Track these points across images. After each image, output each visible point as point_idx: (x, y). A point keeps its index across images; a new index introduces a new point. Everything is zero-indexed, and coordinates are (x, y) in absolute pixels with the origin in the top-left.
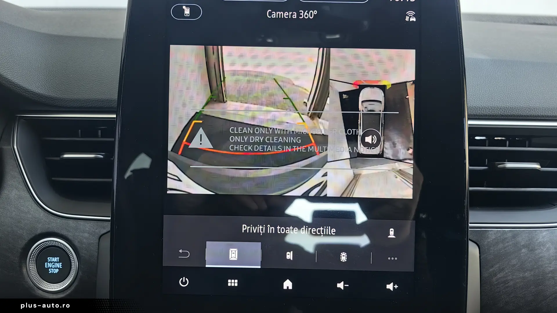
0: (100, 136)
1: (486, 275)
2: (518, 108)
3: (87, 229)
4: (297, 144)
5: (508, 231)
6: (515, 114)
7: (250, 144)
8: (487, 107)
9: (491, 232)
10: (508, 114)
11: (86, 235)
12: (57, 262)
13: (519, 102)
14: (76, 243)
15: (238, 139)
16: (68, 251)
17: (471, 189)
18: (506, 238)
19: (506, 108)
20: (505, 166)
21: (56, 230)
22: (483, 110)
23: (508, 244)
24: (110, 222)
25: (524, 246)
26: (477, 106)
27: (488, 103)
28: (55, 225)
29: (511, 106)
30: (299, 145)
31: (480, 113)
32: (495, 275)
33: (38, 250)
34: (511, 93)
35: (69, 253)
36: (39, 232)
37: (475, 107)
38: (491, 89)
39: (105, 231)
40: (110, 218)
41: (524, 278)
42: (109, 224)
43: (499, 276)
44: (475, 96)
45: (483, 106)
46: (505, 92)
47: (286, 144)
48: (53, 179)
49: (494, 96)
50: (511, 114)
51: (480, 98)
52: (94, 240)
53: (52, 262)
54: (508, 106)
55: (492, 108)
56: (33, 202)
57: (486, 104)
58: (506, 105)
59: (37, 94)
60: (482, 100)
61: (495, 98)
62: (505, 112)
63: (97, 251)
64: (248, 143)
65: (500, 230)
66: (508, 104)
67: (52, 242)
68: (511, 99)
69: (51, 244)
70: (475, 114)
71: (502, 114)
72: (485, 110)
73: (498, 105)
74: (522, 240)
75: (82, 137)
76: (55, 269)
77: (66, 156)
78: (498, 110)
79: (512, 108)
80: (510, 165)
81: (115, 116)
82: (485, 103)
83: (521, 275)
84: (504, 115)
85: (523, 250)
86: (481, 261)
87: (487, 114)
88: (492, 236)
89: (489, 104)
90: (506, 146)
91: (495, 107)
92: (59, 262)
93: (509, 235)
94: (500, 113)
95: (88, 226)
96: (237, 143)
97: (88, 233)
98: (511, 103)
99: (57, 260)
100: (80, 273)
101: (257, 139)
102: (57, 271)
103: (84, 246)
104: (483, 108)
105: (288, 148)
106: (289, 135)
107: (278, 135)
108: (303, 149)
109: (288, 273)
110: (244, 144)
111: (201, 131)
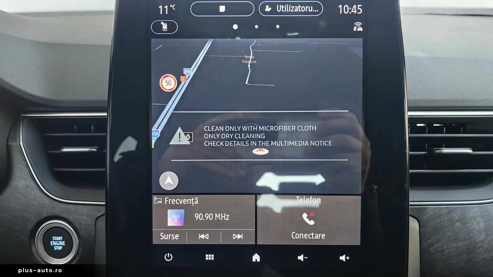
0: (93, 131)
1: (424, 245)
2: (453, 100)
3: (85, 213)
4: (261, 139)
5: (444, 207)
6: (450, 105)
8: (426, 100)
9: (429, 209)
10: (444, 106)
11: (85, 218)
12: (61, 241)
13: (454, 95)
14: (77, 225)
15: (212, 136)
16: (70, 231)
17: (411, 171)
18: (442, 214)
19: (443, 100)
20: (442, 151)
21: (59, 214)
22: (423, 103)
23: (444, 219)
24: (105, 207)
25: (457, 221)
26: (418, 100)
27: (427, 96)
28: (58, 209)
29: (447, 99)
30: (263, 140)
31: (420, 105)
32: (433, 245)
33: (44, 231)
34: (447, 87)
35: (70, 233)
36: (44, 216)
37: (416, 100)
38: (429, 84)
39: (100, 214)
40: (104, 203)
41: (457, 247)
42: (104, 208)
43: (436, 246)
44: (415, 91)
45: (422, 99)
46: (442, 86)
47: (252, 139)
48: (55, 169)
49: (432, 90)
50: (447, 106)
51: (420, 92)
52: (91, 222)
53: (56, 241)
54: (444, 98)
55: (430, 101)
56: (38, 190)
57: (425, 98)
58: (442, 97)
59: (38, 97)
60: (422, 94)
61: (433, 92)
62: (442, 104)
63: (94, 231)
64: (220, 139)
65: (437, 207)
66: (445, 96)
67: (56, 224)
68: (447, 93)
69: (55, 225)
70: (416, 106)
71: (439, 106)
72: (424, 103)
73: (436, 98)
74: (456, 215)
75: (78, 132)
76: (59, 246)
77: (65, 150)
78: (435, 102)
79: (448, 100)
80: (446, 151)
81: (106, 114)
82: (424, 96)
83: (455, 245)
84: (441, 106)
85: (457, 224)
86: (421, 234)
87: (426, 106)
88: (430, 212)
89: (428, 98)
90: (443, 133)
91: (433, 100)
92: (63, 240)
93: (445, 211)
94: (437, 105)
95: (86, 210)
96: (211, 140)
97: (87, 216)
98: (447, 96)
99: (61, 239)
100: (81, 249)
101: (227, 136)
102: (61, 248)
103: (83, 227)
104: (422, 101)
105: (254, 143)
106: (255, 132)
107: (246, 132)
108: (266, 143)
109: (256, 248)
110: (216, 140)
111: (180, 130)
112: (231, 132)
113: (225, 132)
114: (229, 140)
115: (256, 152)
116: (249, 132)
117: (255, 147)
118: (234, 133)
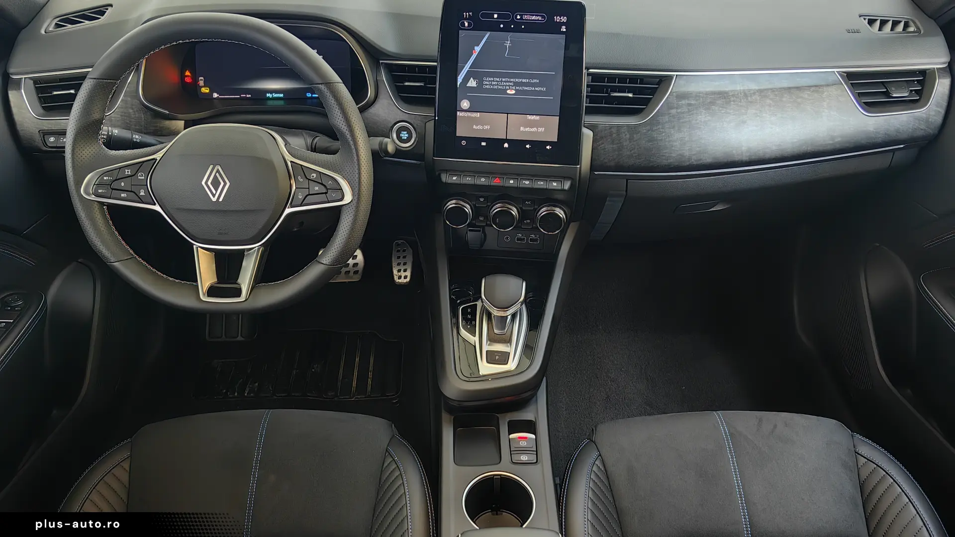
1: (595, 145)
4: (511, 86)
7: (492, 85)
11: (419, 122)
14: (415, 126)
15: (488, 83)
16: (411, 129)
21: (405, 119)
25: (615, 133)
28: (405, 117)
30: (512, 86)
33: (397, 128)
36: (398, 120)
39: (427, 120)
47: (507, 85)
48: (402, 95)
52: (423, 124)
53: (403, 134)
56: (396, 107)
63: (424, 130)
64: (491, 85)
69: (403, 125)
77: (406, 84)
80: (617, 94)
85: (614, 135)
88: (600, 127)
90: (624, 84)
92: (407, 134)
93: (609, 127)
95: (419, 118)
96: (487, 85)
97: (421, 121)
100: (417, 139)
101: (494, 83)
102: (406, 138)
103: (418, 126)
105: (507, 87)
106: (508, 82)
107: (504, 82)
108: (514, 88)
109: (506, 140)
110: (489, 85)
111: (472, 79)
112: (497, 81)
113: (493, 81)
114: (496, 85)
115: (509, 92)
116: (506, 82)
117: (508, 89)
118: (498, 82)
